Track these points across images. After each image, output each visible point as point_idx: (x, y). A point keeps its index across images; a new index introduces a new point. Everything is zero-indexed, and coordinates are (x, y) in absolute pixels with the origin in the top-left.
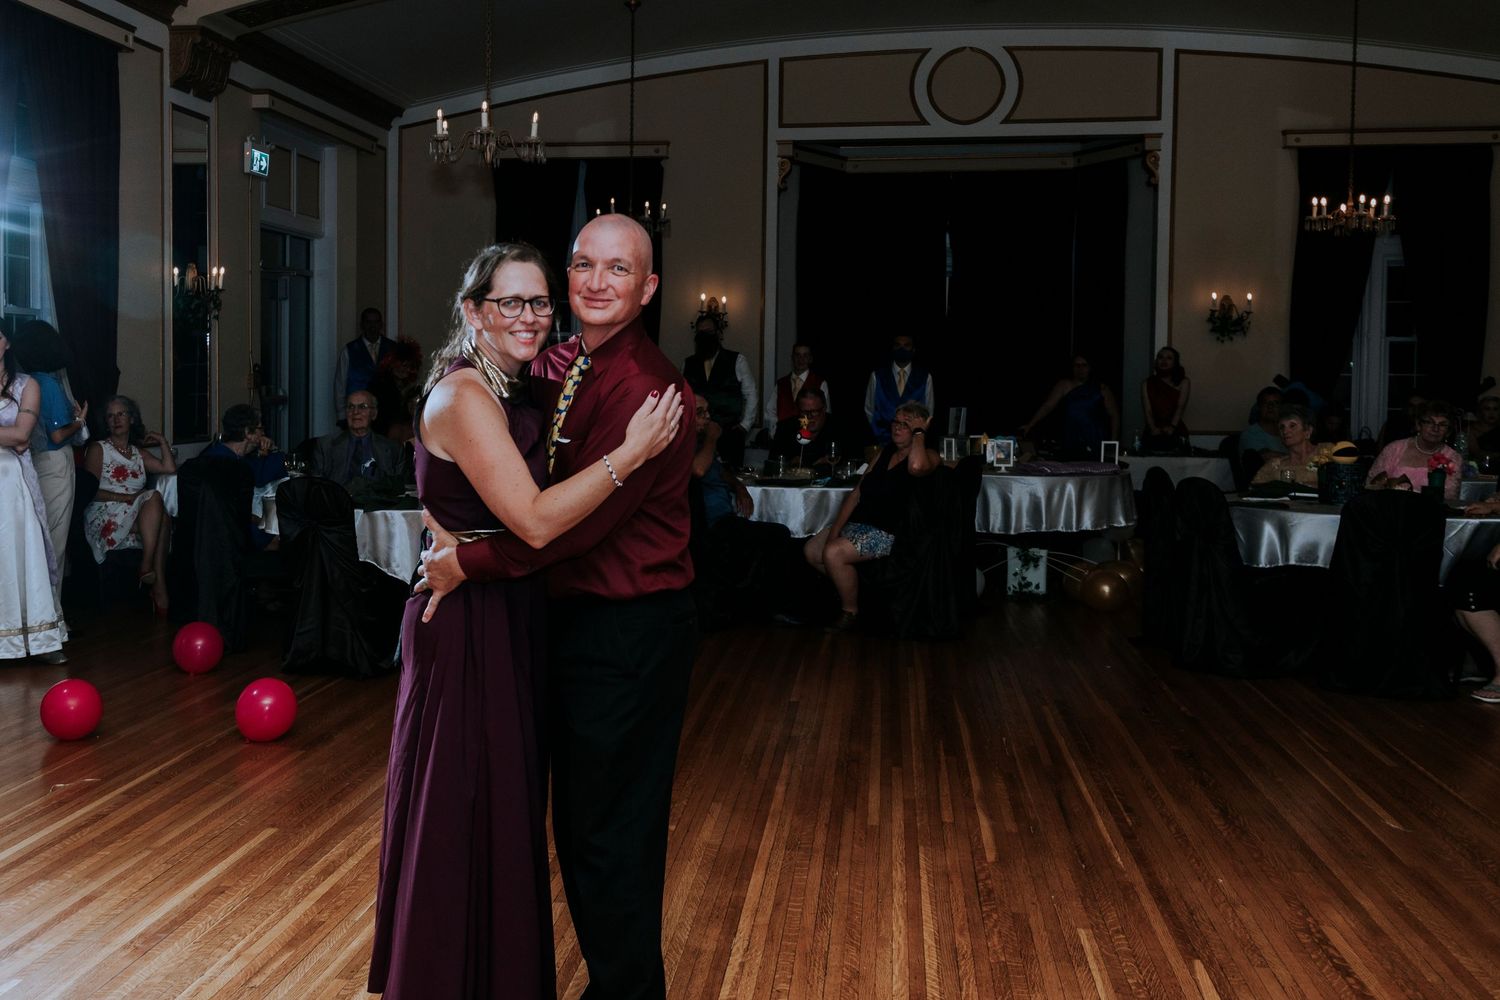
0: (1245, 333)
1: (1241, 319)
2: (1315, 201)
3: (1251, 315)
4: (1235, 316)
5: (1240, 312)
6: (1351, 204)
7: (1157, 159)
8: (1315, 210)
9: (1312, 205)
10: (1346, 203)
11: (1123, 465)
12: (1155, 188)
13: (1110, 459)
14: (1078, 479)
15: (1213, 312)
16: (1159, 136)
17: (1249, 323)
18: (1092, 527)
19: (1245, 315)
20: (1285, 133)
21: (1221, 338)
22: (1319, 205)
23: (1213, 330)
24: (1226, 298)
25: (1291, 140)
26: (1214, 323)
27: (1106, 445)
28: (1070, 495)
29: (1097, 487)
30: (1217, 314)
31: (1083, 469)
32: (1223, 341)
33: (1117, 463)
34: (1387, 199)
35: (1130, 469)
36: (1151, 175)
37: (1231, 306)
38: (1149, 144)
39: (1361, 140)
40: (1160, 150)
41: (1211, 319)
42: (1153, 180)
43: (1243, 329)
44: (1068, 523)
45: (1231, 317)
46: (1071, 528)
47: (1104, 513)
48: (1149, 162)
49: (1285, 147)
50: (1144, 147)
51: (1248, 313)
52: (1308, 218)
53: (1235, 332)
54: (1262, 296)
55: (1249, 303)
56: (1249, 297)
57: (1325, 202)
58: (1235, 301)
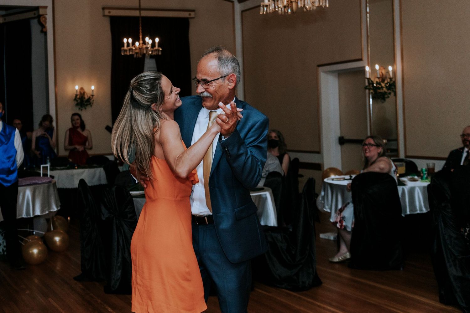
0: (91, 106)
1: (89, 99)
2: (125, 40)
3: (94, 97)
4: (86, 97)
5: (89, 95)
6: (141, 42)
7: (46, 19)
8: (126, 45)
9: (123, 43)
10: (139, 41)
11: (52, 177)
12: (45, 33)
13: (45, 175)
14: (32, 187)
15: (77, 95)
16: (46, 7)
17: (93, 101)
18: (40, 213)
19: (91, 97)
20: (104, 9)
21: (81, 109)
22: (128, 43)
23: (77, 105)
24: (82, 89)
25: (106, 12)
26: (77, 101)
27: (43, 167)
28: (28, 197)
29: (42, 192)
30: (78, 97)
31: (34, 182)
32: (82, 110)
33: (49, 176)
34: (157, 40)
35: (56, 179)
36: (43, 26)
37: (84, 93)
38: (41, 11)
39: (144, 14)
40: (46, 15)
41: (75, 99)
42: (44, 30)
43: (90, 104)
44: (28, 212)
45: (85, 98)
46: (30, 215)
47: (46, 204)
48: (42, 20)
49: (104, 16)
50: (39, 12)
51: (93, 96)
52: (122, 48)
53: (87, 105)
54: (98, 88)
55: (93, 91)
56: (93, 88)
57: (130, 40)
58: (86, 90)
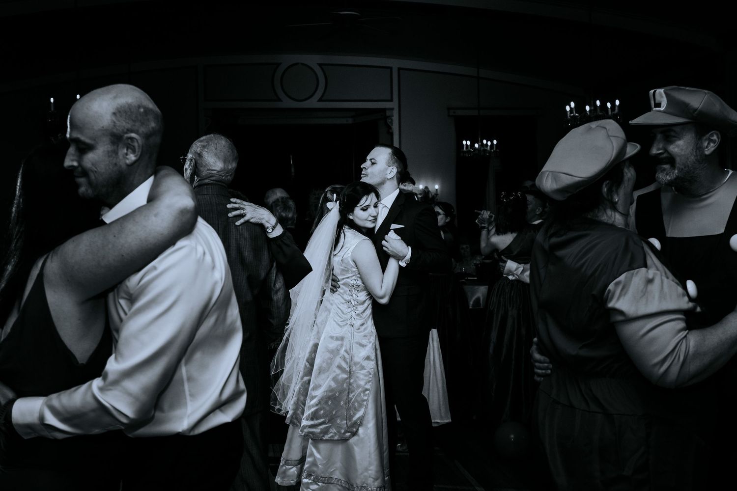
2: (464, 142)
4: (430, 196)
5: (433, 194)
7: (392, 120)
8: (465, 147)
9: (463, 145)
10: (478, 143)
12: (392, 134)
16: (392, 109)
20: (448, 109)
22: (466, 144)
24: (426, 188)
25: (451, 112)
34: (495, 142)
36: (389, 128)
38: (388, 113)
40: (393, 116)
42: (390, 131)
48: (389, 122)
49: (449, 116)
50: (386, 114)
52: (462, 150)
54: (442, 186)
55: (437, 190)
56: (437, 187)
57: (469, 143)
58: (430, 189)
